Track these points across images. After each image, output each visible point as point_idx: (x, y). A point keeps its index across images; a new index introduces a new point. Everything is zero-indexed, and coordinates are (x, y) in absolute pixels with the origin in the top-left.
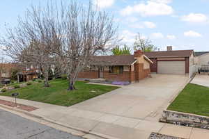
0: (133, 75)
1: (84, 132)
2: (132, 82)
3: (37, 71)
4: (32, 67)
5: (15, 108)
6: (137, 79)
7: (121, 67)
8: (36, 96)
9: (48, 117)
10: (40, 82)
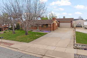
0: (52, 28)
1: (42, 55)
2: (52, 31)
3: (7, 26)
4: (5, 25)
5: (2, 44)
6: (53, 30)
7: (47, 25)
8: (10, 38)
9: (20, 48)
10: (10, 31)
